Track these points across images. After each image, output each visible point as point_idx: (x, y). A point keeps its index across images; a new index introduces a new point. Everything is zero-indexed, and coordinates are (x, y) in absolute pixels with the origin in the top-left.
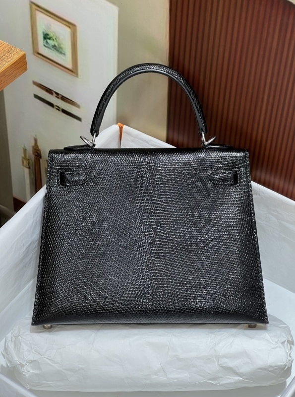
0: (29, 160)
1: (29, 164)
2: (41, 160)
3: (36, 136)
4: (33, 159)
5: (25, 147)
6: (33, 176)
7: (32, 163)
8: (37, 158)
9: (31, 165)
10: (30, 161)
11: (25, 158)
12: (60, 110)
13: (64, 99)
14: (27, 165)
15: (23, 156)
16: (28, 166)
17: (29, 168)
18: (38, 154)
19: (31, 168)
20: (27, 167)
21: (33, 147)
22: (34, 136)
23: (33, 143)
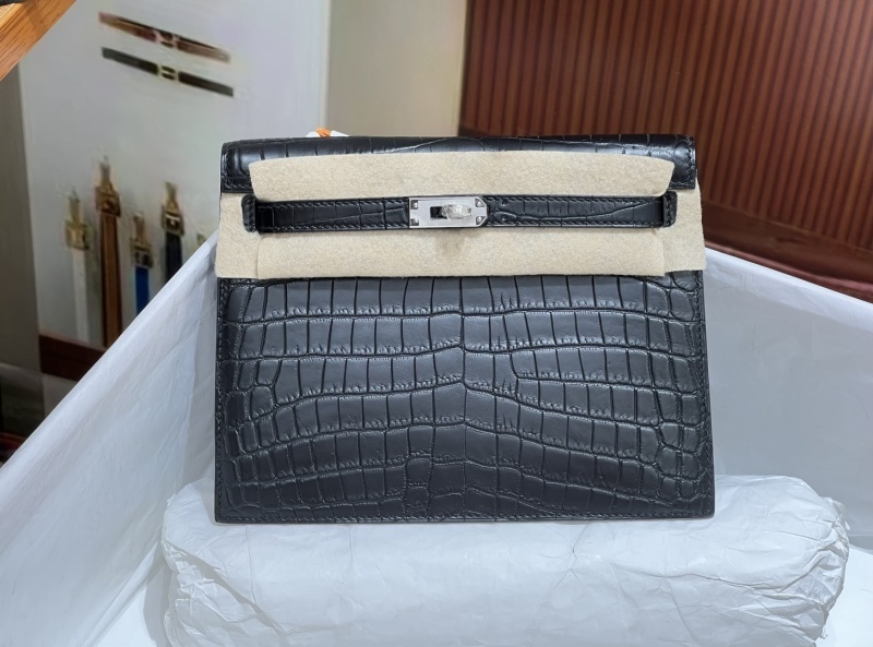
0: (85, 226)
1: (84, 238)
2: (119, 221)
3: (106, 158)
4: (97, 222)
5: (74, 193)
6: (96, 268)
7: (95, 233)
8: (107, 218)
9: (90, 239)
10: (90, 229)
11: (74, 223)
12: (176, 75)
13: (185, 45)
14: (81, 239)
15: (69, 218)
16: (82, 244)
17: (86, 248)
18: (110, 206)
19: (92, 246)
20: (78, 248)
21: (98, 189)
22: (102, 160)
23: (96, 180)
